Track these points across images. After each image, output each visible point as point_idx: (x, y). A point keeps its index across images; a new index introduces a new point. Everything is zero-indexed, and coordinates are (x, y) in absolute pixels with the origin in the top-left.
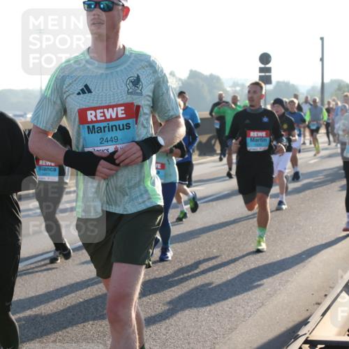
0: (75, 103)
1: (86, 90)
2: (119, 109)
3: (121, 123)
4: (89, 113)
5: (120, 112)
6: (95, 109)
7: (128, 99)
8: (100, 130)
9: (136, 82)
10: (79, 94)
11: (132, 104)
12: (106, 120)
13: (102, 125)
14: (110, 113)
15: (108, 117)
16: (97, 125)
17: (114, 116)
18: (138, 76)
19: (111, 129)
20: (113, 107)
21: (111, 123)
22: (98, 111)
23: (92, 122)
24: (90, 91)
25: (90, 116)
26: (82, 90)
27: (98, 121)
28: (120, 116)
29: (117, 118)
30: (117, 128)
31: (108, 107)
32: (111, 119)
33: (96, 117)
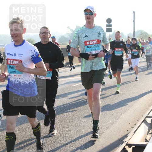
0: (83, 40)
1: (86, 36)
2: (96, 41)
3: (96, 45)
4: (88, 42)
5: (96, 42)
6: (89, 41)
7: (98, 38)
8: (91, 47)
9: (100, 34)
10: (84, 37)
11: (99, 40)
12: (92, 44)
13: (91, 45)
14: (93, 42)
15: (93, 43)
16: (90, 46)
17: (94, 43)
18: (100, 32)
19: (94, 46)
20: (94, 40)
21: (94, 45)
22: (90, 42)
23: (89, 45)
24: (87, 36)
25: (88, 43)
26: (85, 36)
27: (90, 45)
28: (96, 43)
29: (95, 44)
30: (96, 46)
31: (93, 41)
32: (94, 44)
33: (89, 43)
